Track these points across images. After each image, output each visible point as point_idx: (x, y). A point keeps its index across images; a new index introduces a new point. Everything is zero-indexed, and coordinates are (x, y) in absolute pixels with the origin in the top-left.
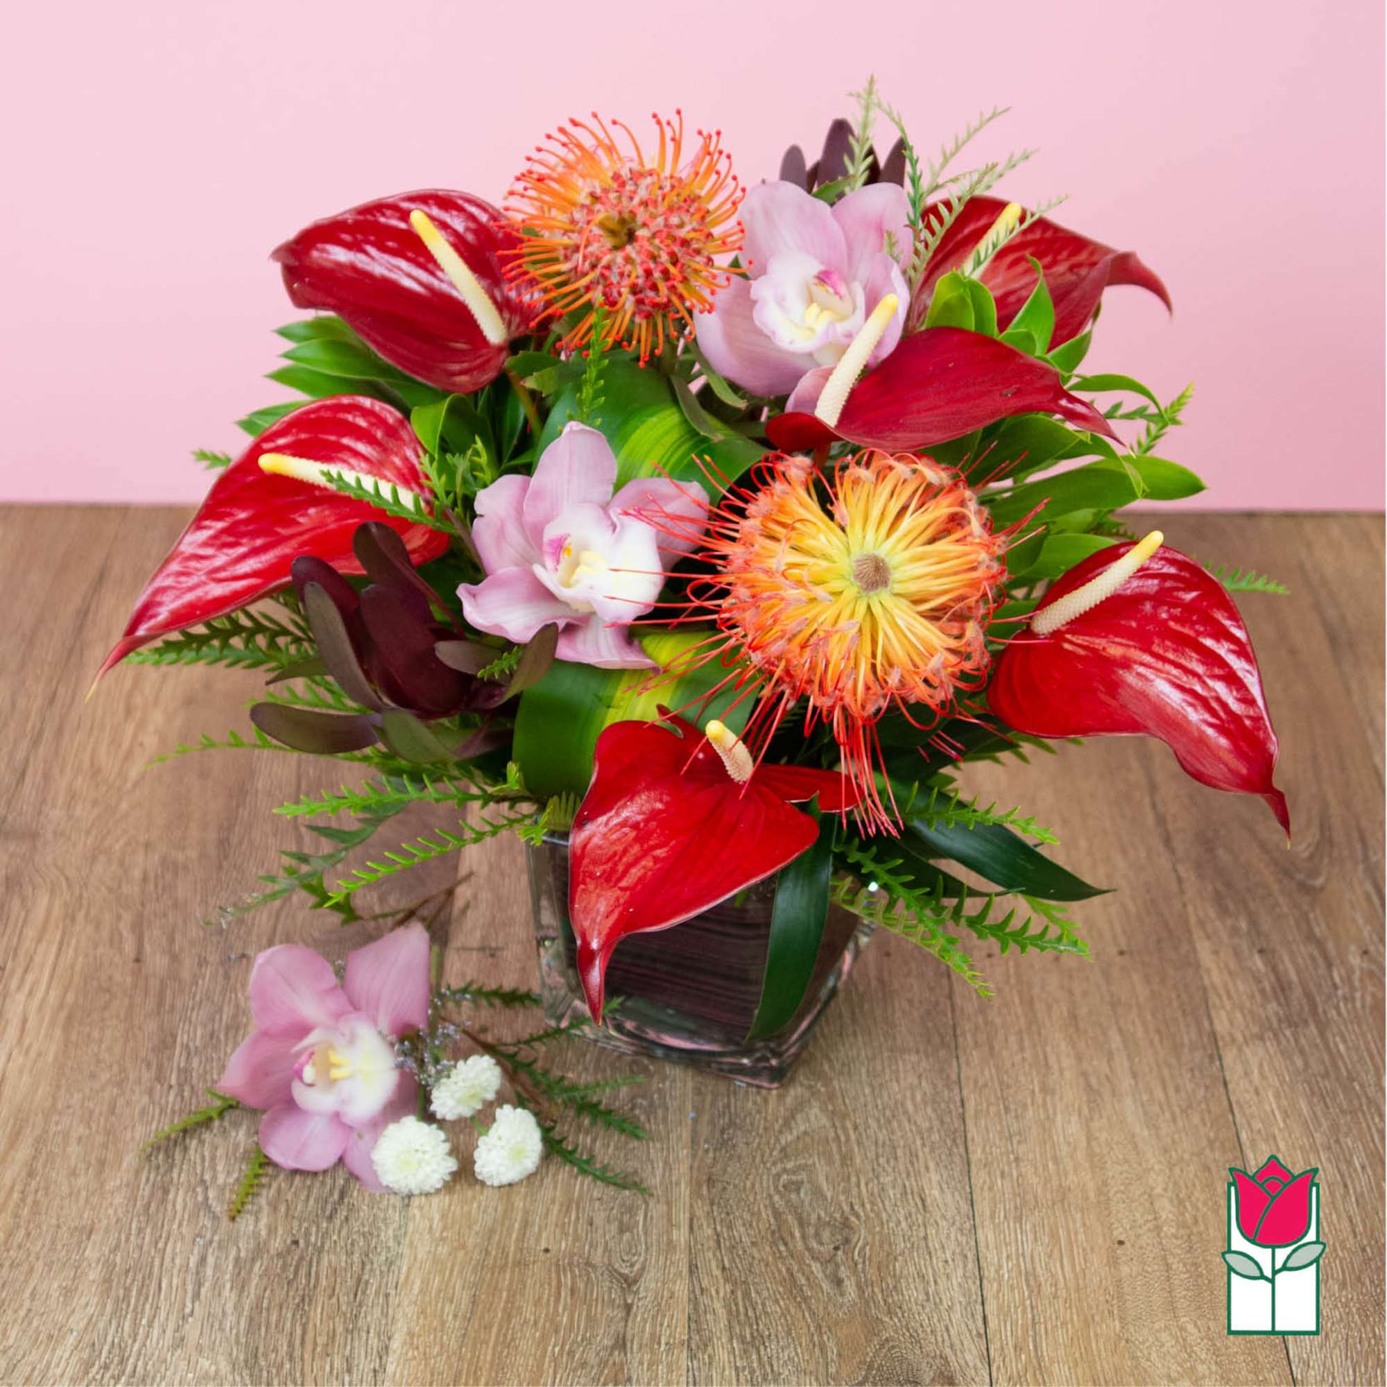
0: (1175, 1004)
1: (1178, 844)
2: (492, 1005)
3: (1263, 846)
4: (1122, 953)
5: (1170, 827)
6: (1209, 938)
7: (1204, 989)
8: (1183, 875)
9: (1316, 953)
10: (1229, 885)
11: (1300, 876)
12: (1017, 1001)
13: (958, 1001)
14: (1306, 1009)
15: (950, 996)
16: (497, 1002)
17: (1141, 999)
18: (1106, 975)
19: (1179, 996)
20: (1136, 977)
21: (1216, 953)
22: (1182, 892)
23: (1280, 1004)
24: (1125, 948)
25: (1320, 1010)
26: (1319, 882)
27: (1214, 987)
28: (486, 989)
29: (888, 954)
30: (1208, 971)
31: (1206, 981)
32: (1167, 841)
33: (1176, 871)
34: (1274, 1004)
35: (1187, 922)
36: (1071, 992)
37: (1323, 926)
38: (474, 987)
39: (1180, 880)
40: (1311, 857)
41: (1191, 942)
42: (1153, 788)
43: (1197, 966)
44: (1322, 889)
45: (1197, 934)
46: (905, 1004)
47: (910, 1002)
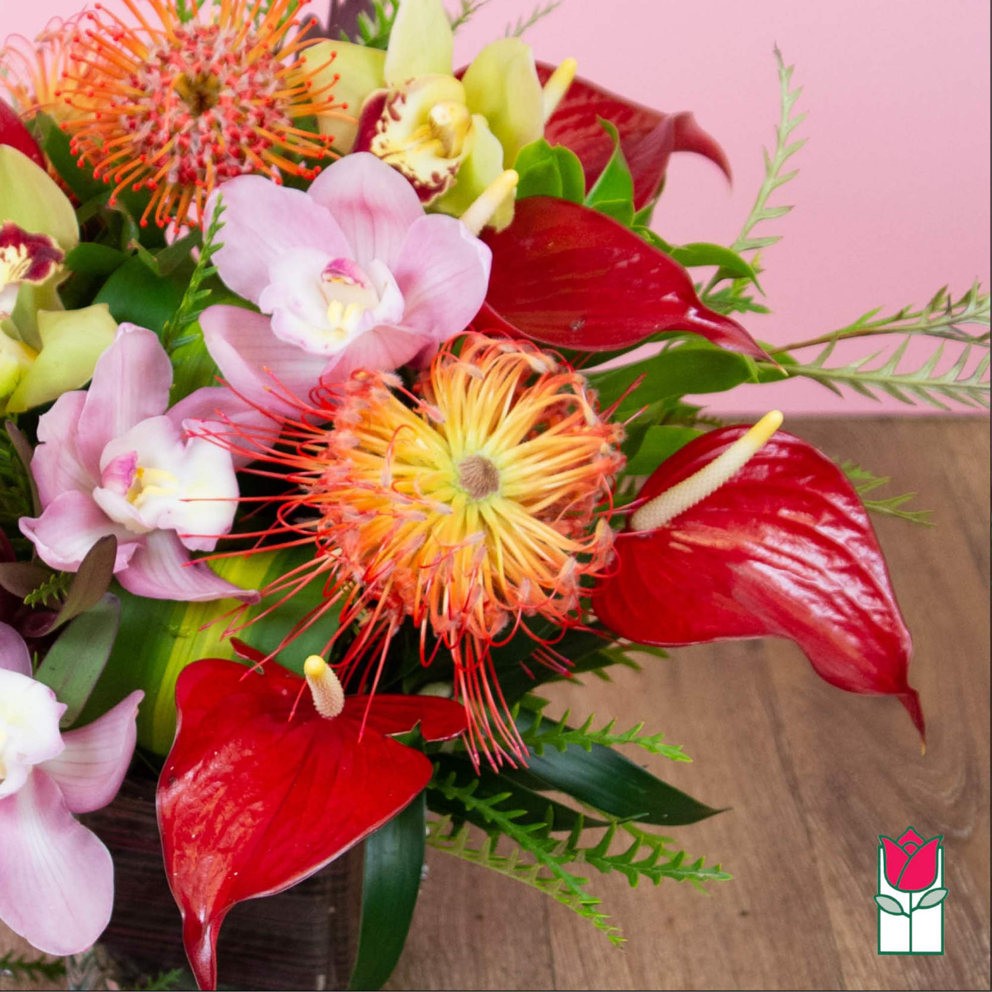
0: (804, 972)
1: (806, 792)
2: (34, 978)
3: (901, 792)
4: (744, 914)
5: (798, 772)
6: (841, 895)
7: (836, 957)
8: (813, 826)
9: (963, 912)
10: (863, 838)
11: (944, 826)
12: (626, 970)
13: (559, 970)
14: (952, 976)
15: (550, 965)
16: (39, 974)
17: (767, 967)
18: (727, 942)
19: (809, 964)
20: (761, 943)
21: (849, 913)
22: (811, 844)
23: (921, 971)
24: (746, 906)
25: (968, 976)
26: (965, 833)
27: (847, 951)
28: (27, 960)
29: (480, 917)
30: (841, 934)
31: (839, 946)
32: (794, 788)
33: (804, 821)
34: (917, 971)
35: (816, 878)
36: (686, 960)
37: (971, 883)
38: (14, 959)
39: (808, 832)
40: (956, 805)
41: (821, 900)
42: (778, 727)
43: (828, 929)
44: (968, 841)
45: (828, 891)
46: (499, 973)
47: (504, 970)
